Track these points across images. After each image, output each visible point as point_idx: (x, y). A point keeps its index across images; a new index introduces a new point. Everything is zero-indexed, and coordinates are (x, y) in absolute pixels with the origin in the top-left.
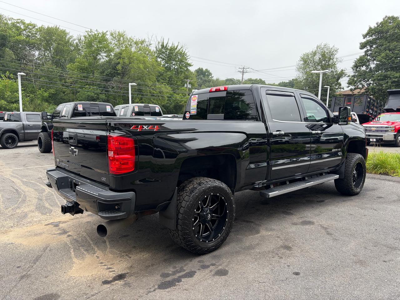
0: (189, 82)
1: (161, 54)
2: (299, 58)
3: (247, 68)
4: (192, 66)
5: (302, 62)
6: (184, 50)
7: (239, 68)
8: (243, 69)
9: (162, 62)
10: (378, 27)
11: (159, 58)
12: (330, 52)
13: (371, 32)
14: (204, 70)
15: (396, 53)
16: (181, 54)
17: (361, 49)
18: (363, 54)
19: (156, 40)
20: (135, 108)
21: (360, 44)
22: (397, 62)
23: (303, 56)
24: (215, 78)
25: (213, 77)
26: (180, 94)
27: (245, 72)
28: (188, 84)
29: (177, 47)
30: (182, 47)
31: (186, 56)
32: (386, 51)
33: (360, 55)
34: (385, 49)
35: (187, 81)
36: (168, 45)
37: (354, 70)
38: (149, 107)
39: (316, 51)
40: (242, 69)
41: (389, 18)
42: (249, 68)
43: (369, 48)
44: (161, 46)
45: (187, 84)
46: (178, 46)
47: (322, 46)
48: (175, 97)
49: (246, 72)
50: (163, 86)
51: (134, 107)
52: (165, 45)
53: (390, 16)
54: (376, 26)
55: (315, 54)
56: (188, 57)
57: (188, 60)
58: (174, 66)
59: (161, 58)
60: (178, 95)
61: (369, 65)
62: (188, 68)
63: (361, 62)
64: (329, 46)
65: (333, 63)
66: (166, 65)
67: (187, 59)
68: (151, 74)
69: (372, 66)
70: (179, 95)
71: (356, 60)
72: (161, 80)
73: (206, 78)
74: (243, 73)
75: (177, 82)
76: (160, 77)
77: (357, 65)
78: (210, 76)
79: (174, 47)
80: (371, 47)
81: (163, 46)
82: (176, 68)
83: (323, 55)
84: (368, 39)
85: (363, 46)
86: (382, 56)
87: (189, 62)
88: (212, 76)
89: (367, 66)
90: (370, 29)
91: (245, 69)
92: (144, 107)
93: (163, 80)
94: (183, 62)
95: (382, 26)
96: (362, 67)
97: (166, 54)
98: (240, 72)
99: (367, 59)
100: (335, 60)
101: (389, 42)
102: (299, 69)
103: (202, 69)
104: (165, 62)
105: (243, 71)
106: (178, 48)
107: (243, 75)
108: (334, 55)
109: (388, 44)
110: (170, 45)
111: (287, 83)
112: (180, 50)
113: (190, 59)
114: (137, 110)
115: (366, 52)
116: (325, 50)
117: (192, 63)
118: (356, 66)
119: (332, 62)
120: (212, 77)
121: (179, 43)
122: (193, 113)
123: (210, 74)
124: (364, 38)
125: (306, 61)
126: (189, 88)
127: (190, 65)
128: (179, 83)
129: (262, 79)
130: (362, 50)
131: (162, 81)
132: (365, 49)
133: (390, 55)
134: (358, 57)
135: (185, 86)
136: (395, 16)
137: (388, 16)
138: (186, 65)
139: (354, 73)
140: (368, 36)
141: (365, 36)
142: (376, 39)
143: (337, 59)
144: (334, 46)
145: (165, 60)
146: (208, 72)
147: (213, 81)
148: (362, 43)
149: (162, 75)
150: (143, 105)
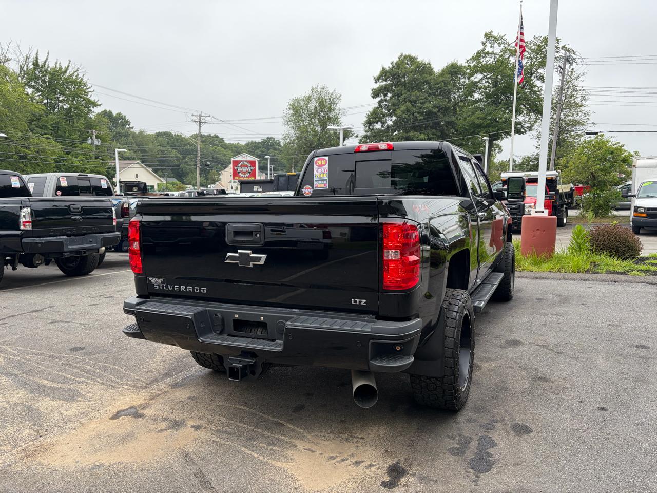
0: (95, 134)
1: (32, 80)
2: (286, 105)
3: (206, 116)
4: (100, 105)
5: (291, 112)
6: (81, 75)
7: (193, 116)
8: (200, 118)
9: (37, 95)
10: (393, 67)
11: (30, 87)
12: (330, 99)
13: (384, 74)
14: (114, 114)
15: (419, 107)
16: (75, 83)
17: (373, 97)
18: (377, 105)
19: (18, 53)
20: (61, 182)
21: (372, 90)
22: (420, 120)
23: (292, 102)
24: (136, 130)
25: (132, 128)
26: (81, 157)
27: (203, 123)
28: (94, 137)
29: (67, 69)
30: (77, 71)
31: (85, 88)
32: (406, 102)
33: (373, 106)
34: (405, 101)
35: (92, 133)
36: (47, 63)
37: (366, 127)
38: (89, 179)
39: (310, 96)
40: (198, 117)
41: (405, 57)
42: (209, 116)
43: (383, 97)
44: (33, 64)
45: (91, 138)
46: (69, 68)
47: (319, 90)
48: (70, 162)
49: (205, 123)
50: (44, 140)
51: (59, 179)
52: (41, 62)
53: (407, 54)
54: (391, 66)
55: (308, 100)
56: (89, 90)
57: (90, 94)
58: (60, 104)
59: (33, 87)
60: (76, 157)
61: (385, 122)
62: (92, 108)
63: (374, 117)
64: (328, 91)
65: (336, 116)
66: (45, 101)
67: (87, 93)
68: (17, 118)
69: (389, 123)
70: (79, 158)
71: (369, 113)
72: (36, 128)
73: (119, 129)
74: (200, 123)
75: (70, 135)
76: (35, 122)
77: (370, 120)
78: (127, 127)
79: (60, 68)
80: (385, 95)
81: (36, 64)
82: (65, 107)
83: (321, 103)
84: (382, 84)
85: (375, 94)
86: (402, 109)
87: (92, 99)
88: (131, 126)
89: (383, 123)
90: (383, 70)
91: (202, 117)
92: (79, 178)
93: (41, 128)
94: (81, 97)
95: (398, 68)
96: (377, 123)
97: (44, 80)
98: (195, 121)
99: (382, 113)
100: (337, 111)
101: (409, 91)
102: (287, 122)
103: (110, 112)
104: (41, 95)
105: (200, 120)
106: (68, 72)
107: (200, 126)
108: (336, 104)
109: (408, 93)
110: (51, 64)
111: (259, 143)
112: (71, 75)
113: (94, 93)
114: (64, 184)
115: (380, 102)
116: (323, 95)
117: (98, 100)
118: (369, 123)
119: (333, 114)
120: (130, 128)
121: (70, 61)
122: (319, 186)
123: (128, 123)
124: (376, 82)
125: (297, 110)
126: (97, 146)
127: (95, 104)
128: (76, 136)
129: (219, 135)
130: (375, 99)
131: (39, 130)
132: (378, 99)
133: (412, 109)
134: (371, 110)
135: (89, 141)
136: (413, 55)
137: (404, 54)
138: (86, 103)
139: (366, 132)
140: (380, 80)
141: (377, 80)
142: (391, 85)
143: (340, 110)
144: (334, 91)
145: (42, 91)
146: (123, 118)
147: (134, 135)
148: (374, 89)
149: (38, 119)
150: (76, 174)
